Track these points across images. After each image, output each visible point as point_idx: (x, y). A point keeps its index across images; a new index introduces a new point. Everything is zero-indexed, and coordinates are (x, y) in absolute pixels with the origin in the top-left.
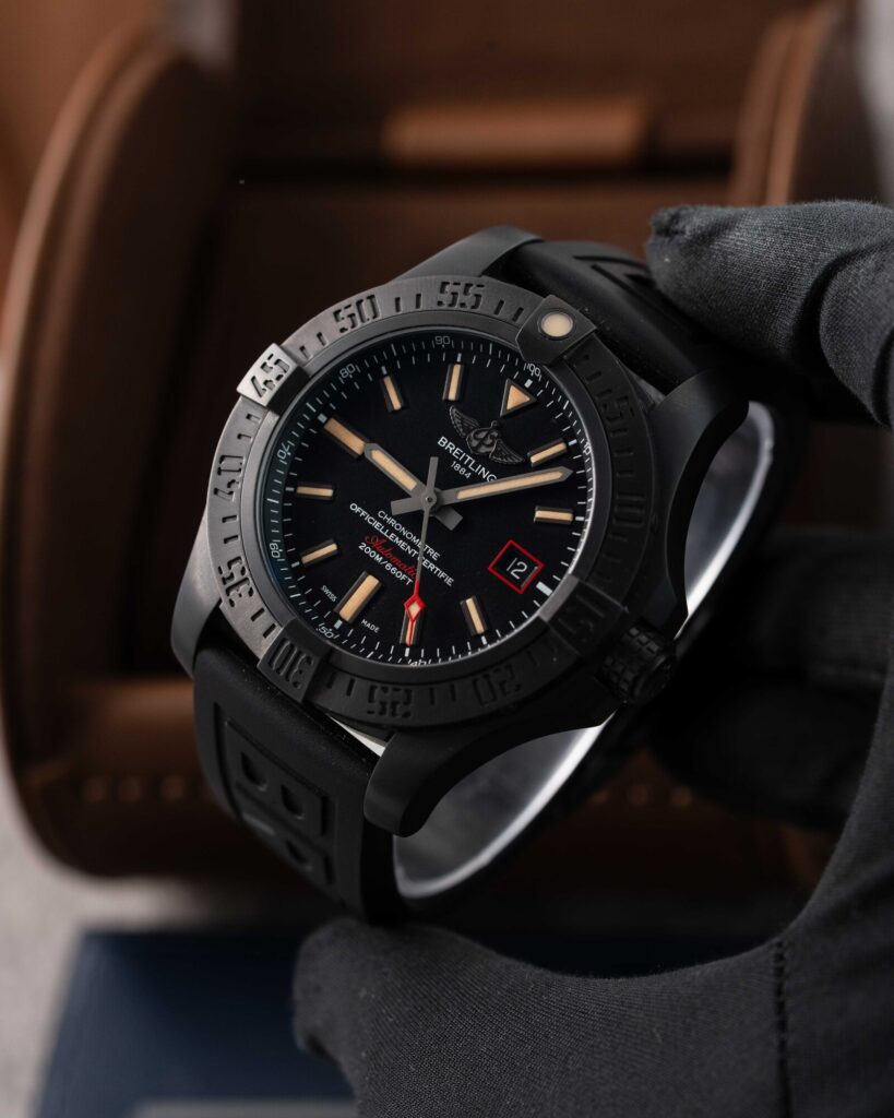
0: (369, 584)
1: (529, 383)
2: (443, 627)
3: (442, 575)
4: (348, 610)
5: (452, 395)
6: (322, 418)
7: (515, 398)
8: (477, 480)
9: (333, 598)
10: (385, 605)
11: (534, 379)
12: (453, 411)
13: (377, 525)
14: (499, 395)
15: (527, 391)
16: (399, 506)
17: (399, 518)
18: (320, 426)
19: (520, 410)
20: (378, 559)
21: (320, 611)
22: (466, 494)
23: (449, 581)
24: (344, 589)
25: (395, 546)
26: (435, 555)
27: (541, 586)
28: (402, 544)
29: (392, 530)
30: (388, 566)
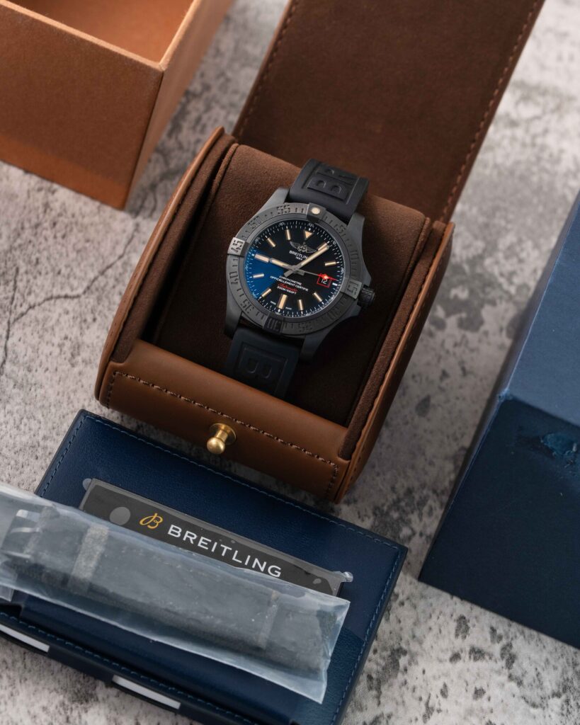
0: (284, 297)
1: (310, 229)
2: (311, 303)
3: (304, 289)
4: (281, 306)
5: (289, 238)
6: (253, 255)
7: (308, 234)
8: (304, 259)
9: (275, 304)
10: (291, 302)
11: (311, 228)
12: (291, 243)
13: (280, 280)
14: (303, 235)
15: (311, 231)
16: (287, 274)
17: (288, 277)
18: (253, 257)
19: (310, 237)
20: (284, 289)
21: (272, 309)
22: (303, 263)
23: (307, 290)
24: (278, 300)
25: (288, 285)
26: (300, 284)
27: (334, 284)
28: (289, 284)
29: (285, 280)
30: (288, 291)
